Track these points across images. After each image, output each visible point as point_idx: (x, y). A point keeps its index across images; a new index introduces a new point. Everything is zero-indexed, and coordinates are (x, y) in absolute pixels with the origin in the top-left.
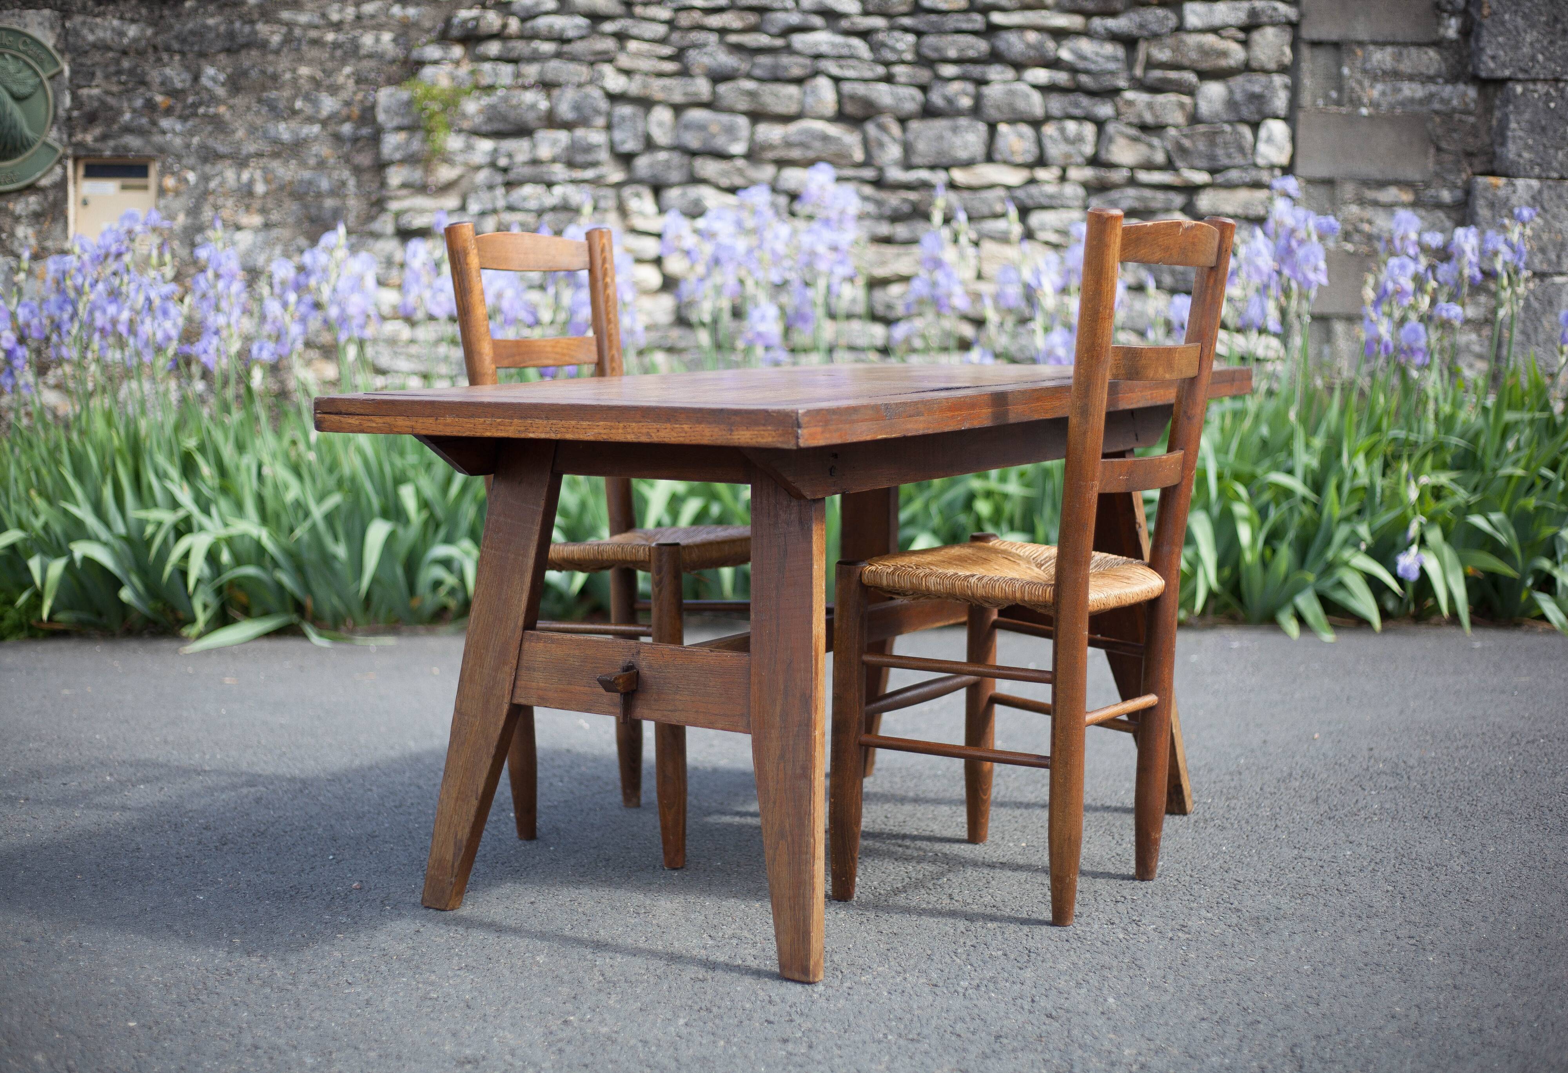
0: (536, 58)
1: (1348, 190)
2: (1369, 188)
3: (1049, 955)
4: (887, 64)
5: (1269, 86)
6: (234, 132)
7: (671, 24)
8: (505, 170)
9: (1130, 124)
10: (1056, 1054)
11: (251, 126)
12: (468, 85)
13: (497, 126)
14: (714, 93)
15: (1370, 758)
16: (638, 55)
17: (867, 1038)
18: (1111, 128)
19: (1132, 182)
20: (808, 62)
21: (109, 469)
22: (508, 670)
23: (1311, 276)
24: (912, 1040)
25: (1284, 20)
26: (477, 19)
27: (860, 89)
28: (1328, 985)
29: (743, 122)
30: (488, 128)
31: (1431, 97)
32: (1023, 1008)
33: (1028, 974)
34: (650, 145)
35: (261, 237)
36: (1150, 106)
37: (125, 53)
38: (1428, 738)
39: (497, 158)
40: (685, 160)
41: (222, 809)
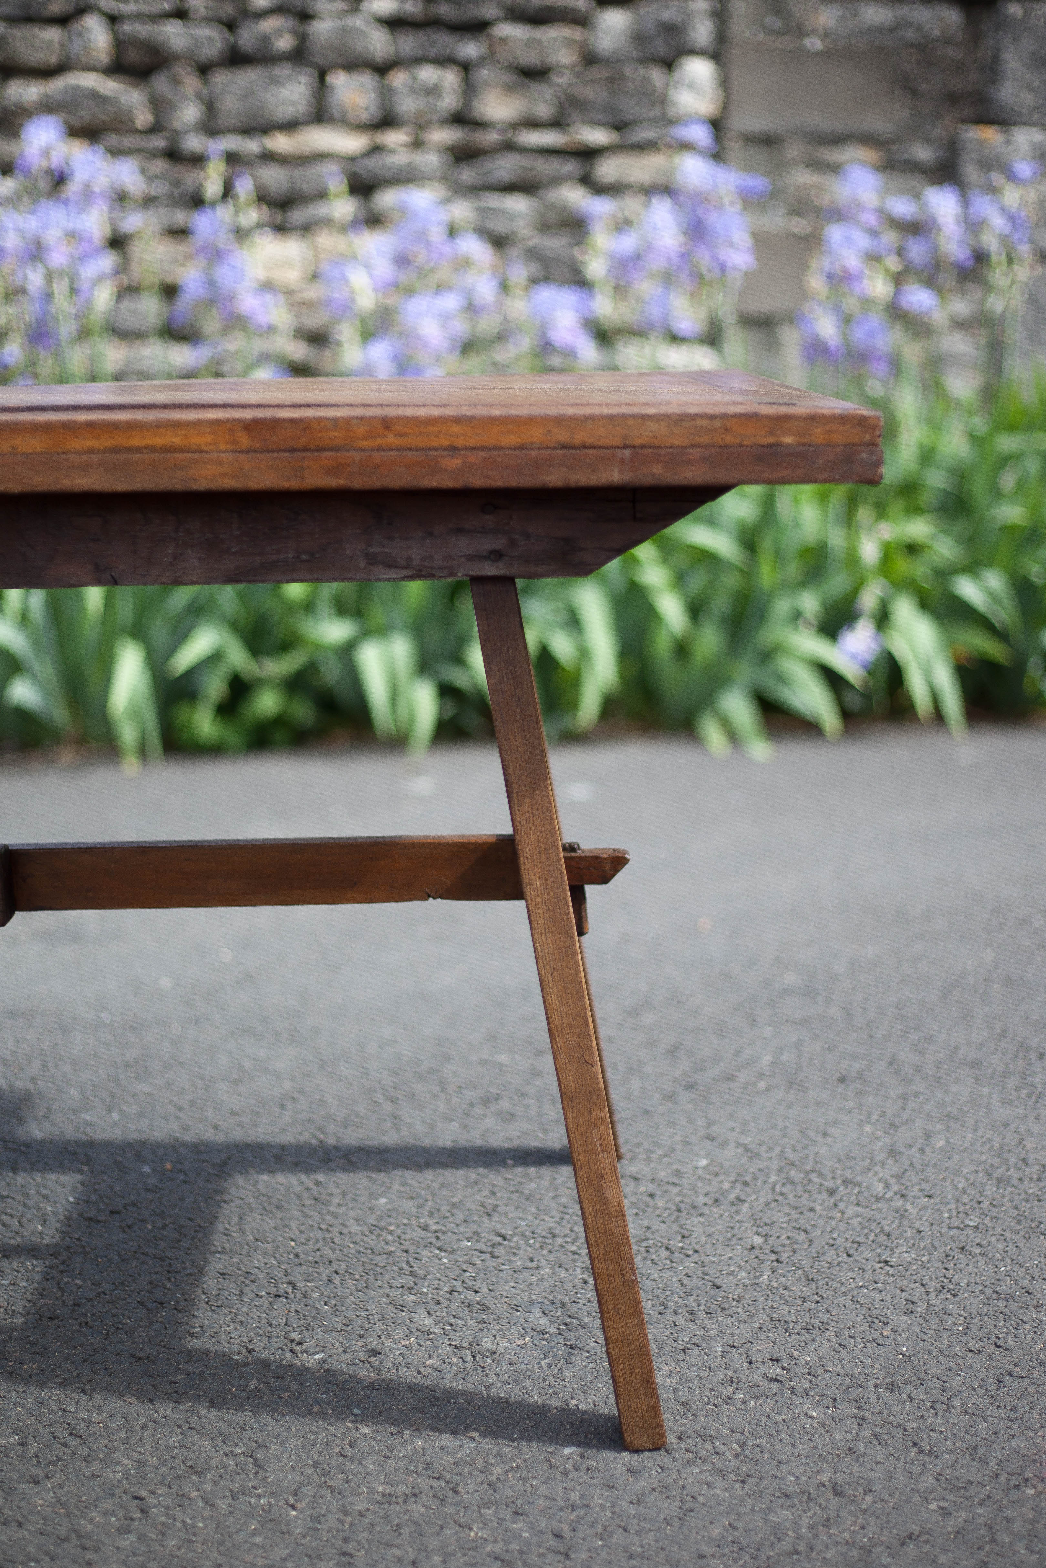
1: (796, 149)
2: (820, 146)
9: (507, 68)
18: (484, 73)
19: (510, 147)
27: (143, 30)
36: (532, 43)
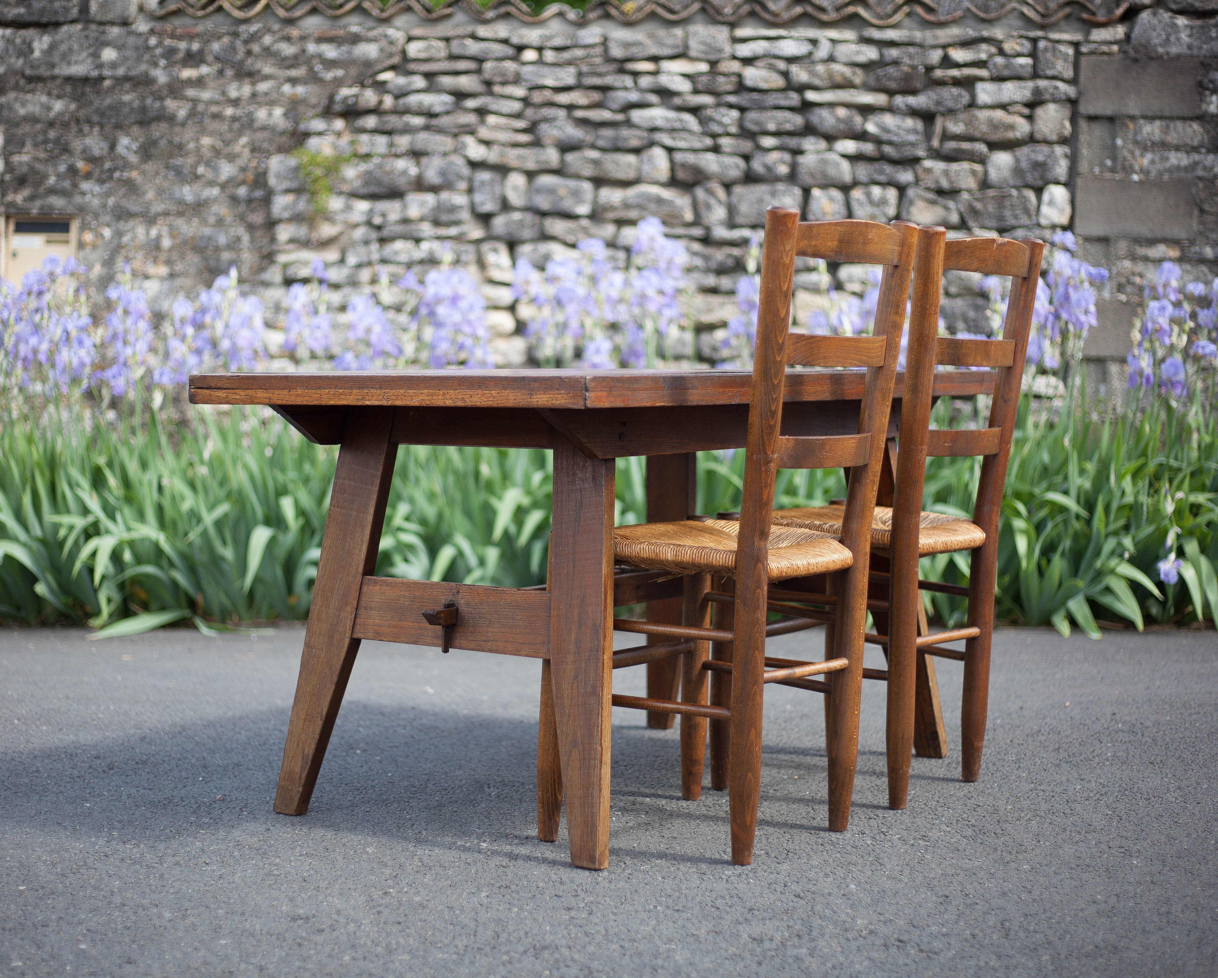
0: (408, 130)
1: (1122, 246)
2: (1141, 246)
3: (804, 854)
4: (714, 136)
5: (1052, 155)
6: (144, 194)
7: (526, 101)
8: (379, 228)
9: (928, 189)
10: (799, 922)
11: (159, 188)
12: (348, 151)
13: (373, 189)
14: (562, 161)
15: (1112, 720)
16: (497, 127)
17: (640, 908)
18: (911, 192)
20: (645, 134)
21: (29, 480)
22: (350, 609)
23: (1083, 318)
24: (678, 911)
25: (1064, 98)
26: (356, 96)
27: (691, 158)
28: (1042, 880)
29: (587, 186)
30: (365, 191)
31: (1194, 166)
32: (776, 891)
33: (785, 867)
34: (505, 206)
35: (166, 285)
36: (946, 173)
37: (51, 124)
38: (1166, 706)
39: (372, 217)
40: (537, 219)
41: (111, 745)
